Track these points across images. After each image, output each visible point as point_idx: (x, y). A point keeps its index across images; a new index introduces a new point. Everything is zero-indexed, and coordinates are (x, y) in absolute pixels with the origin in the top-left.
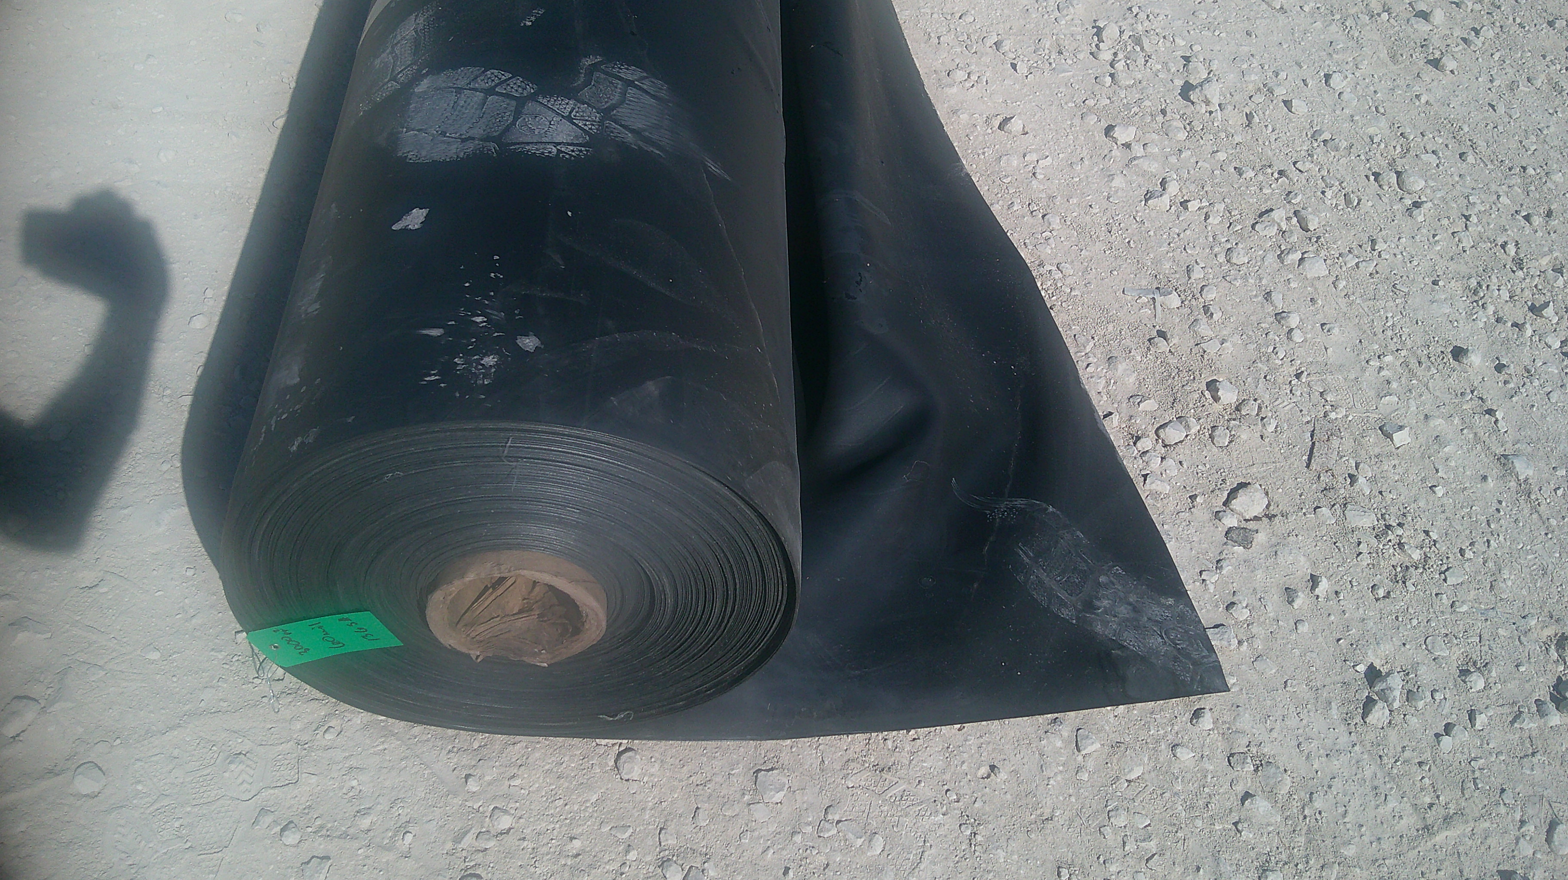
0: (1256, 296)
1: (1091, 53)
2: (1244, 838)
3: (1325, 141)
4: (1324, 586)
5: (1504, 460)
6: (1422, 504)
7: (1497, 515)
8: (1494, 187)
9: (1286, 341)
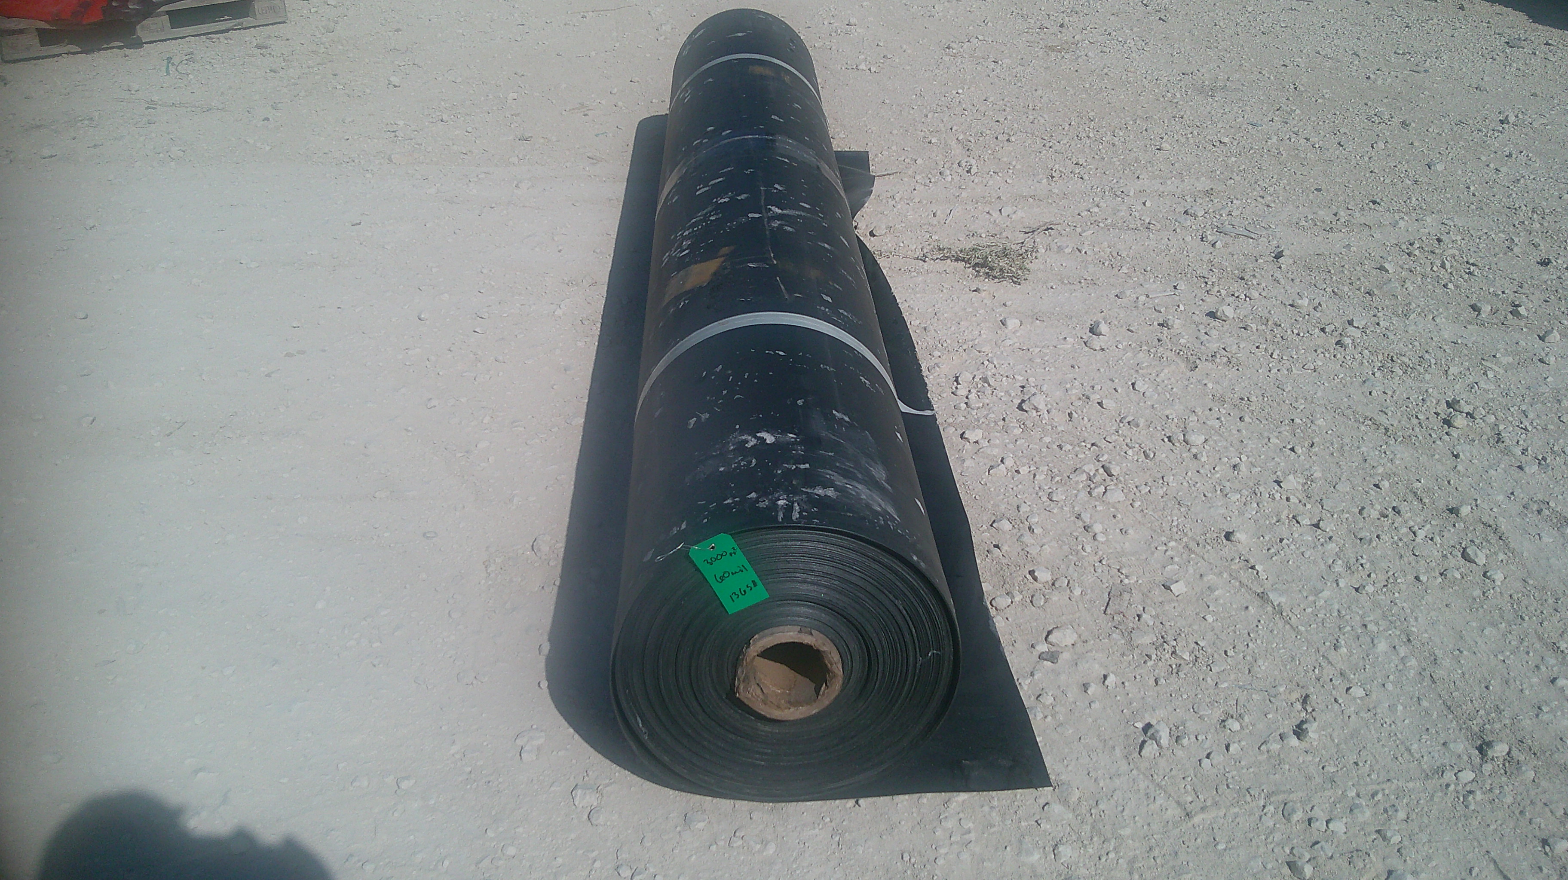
0: (1070, 518)
1: (952, 393)
2: (1043, 828)
3: (1129, 423)
4: (1111, 680)
5: (1262, 596)
6: (1195, 627)
7: (1256, 629)
8: (1266, 434)
9: (1093, 541)
